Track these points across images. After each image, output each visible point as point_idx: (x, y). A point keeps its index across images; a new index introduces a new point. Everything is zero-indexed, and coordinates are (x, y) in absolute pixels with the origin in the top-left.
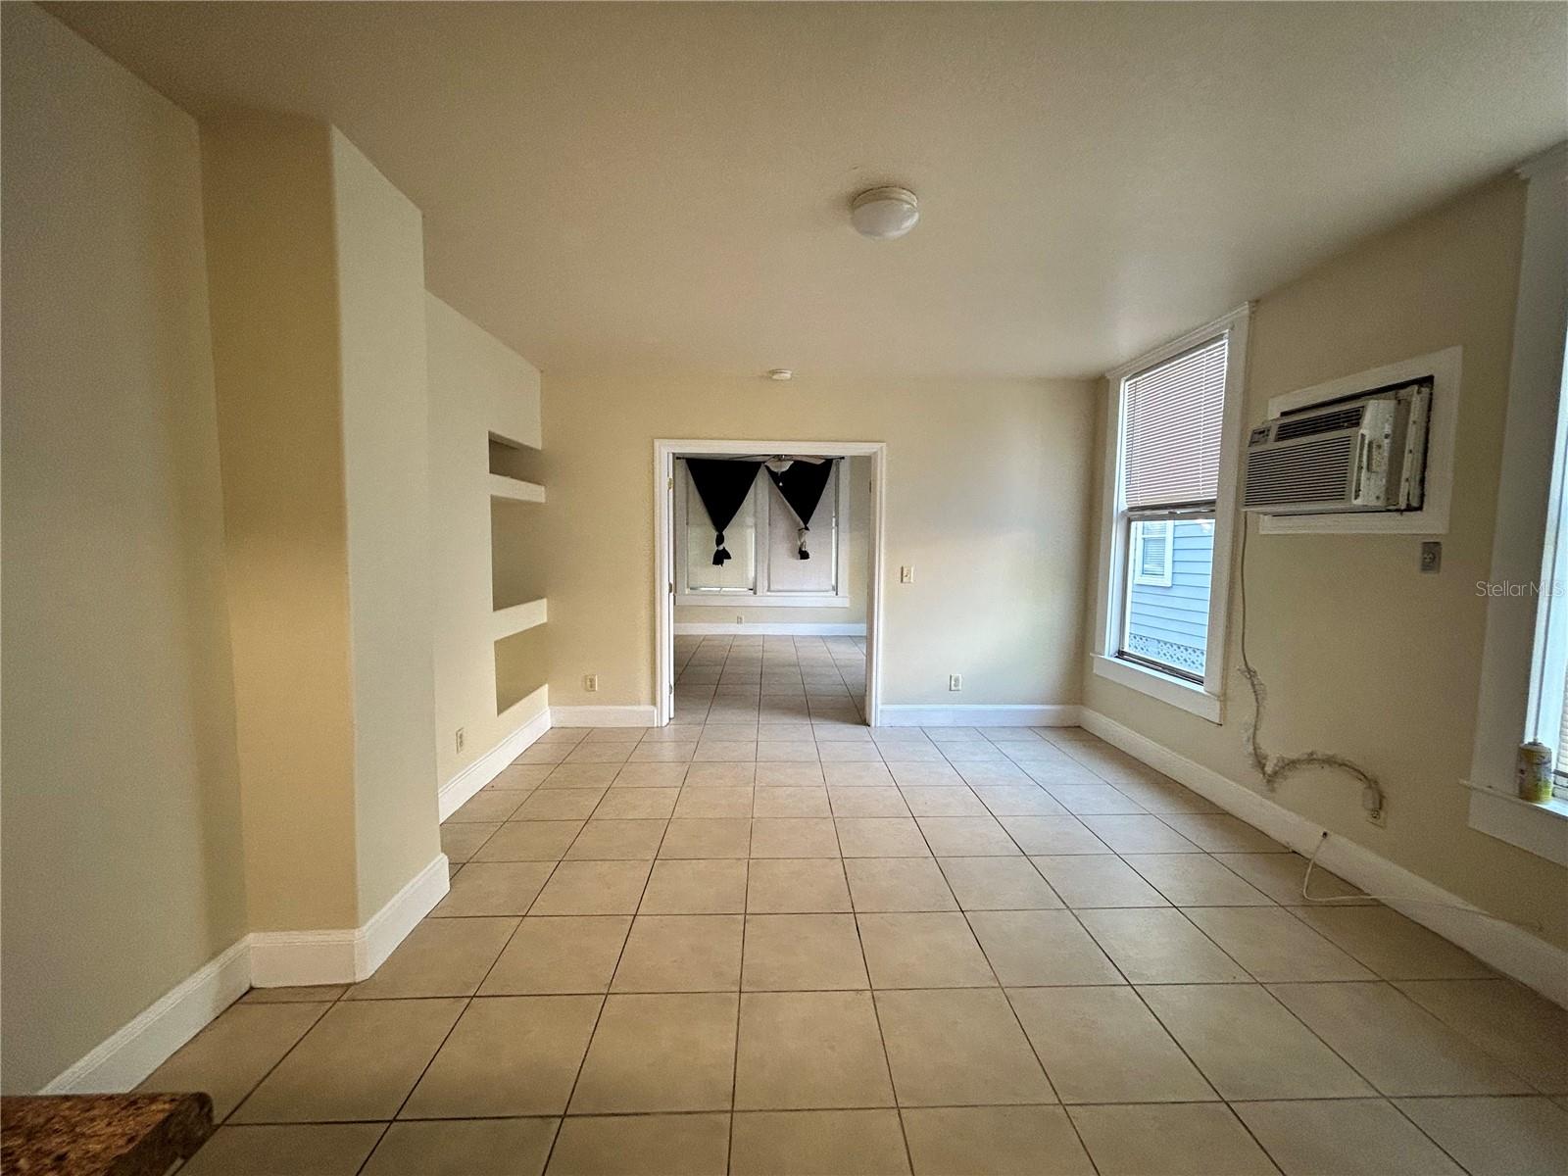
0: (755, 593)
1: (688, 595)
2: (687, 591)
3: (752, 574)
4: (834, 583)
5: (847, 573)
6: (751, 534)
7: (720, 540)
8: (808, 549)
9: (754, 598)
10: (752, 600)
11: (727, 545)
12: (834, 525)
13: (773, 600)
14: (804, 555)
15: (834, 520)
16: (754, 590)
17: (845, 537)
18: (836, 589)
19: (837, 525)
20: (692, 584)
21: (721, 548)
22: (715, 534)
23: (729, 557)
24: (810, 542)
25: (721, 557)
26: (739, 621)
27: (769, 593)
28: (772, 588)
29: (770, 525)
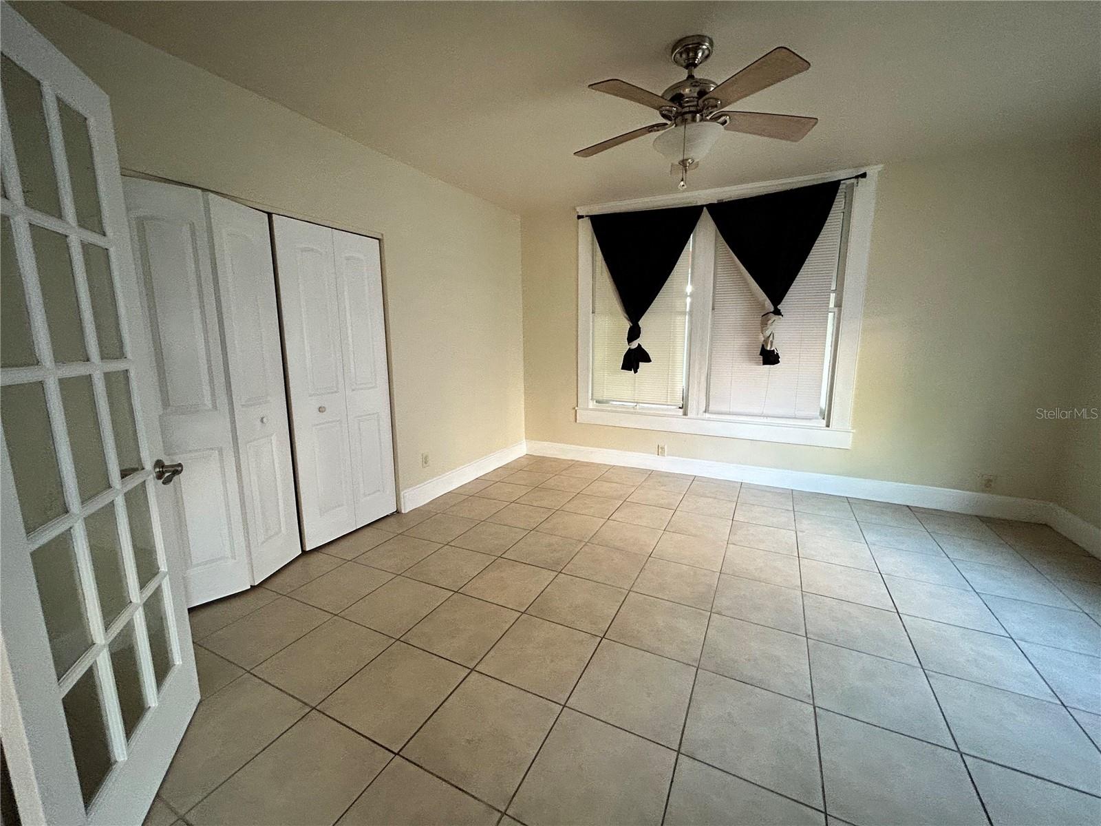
0: (685, 414)
1: (591, 410)
2: (592, 405)
3: (680, 384)
4: (823, 403)
5: (852, 393)
6: (682, 326)
7: (634, 333)
8: (777, 346)
9: (684, 420)
10: (680, 424)
11: (644, 341)
12: (832, 305)
13: (715, 426)
14: (770, 358)
15: (833, 296)
16: (684, 408)
17: (853, 327)
18: (827, 416)
19: (839, 305)
20: (598, 396)
21: (634, 345)
22: (627, 325)
23: (647, 359)
24: (782, 335)
25: (634, 359)
26: (660, 451)
27: (707, 415)
28: (711, 408)
29: (713, 309)
